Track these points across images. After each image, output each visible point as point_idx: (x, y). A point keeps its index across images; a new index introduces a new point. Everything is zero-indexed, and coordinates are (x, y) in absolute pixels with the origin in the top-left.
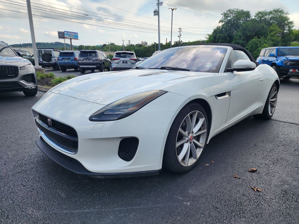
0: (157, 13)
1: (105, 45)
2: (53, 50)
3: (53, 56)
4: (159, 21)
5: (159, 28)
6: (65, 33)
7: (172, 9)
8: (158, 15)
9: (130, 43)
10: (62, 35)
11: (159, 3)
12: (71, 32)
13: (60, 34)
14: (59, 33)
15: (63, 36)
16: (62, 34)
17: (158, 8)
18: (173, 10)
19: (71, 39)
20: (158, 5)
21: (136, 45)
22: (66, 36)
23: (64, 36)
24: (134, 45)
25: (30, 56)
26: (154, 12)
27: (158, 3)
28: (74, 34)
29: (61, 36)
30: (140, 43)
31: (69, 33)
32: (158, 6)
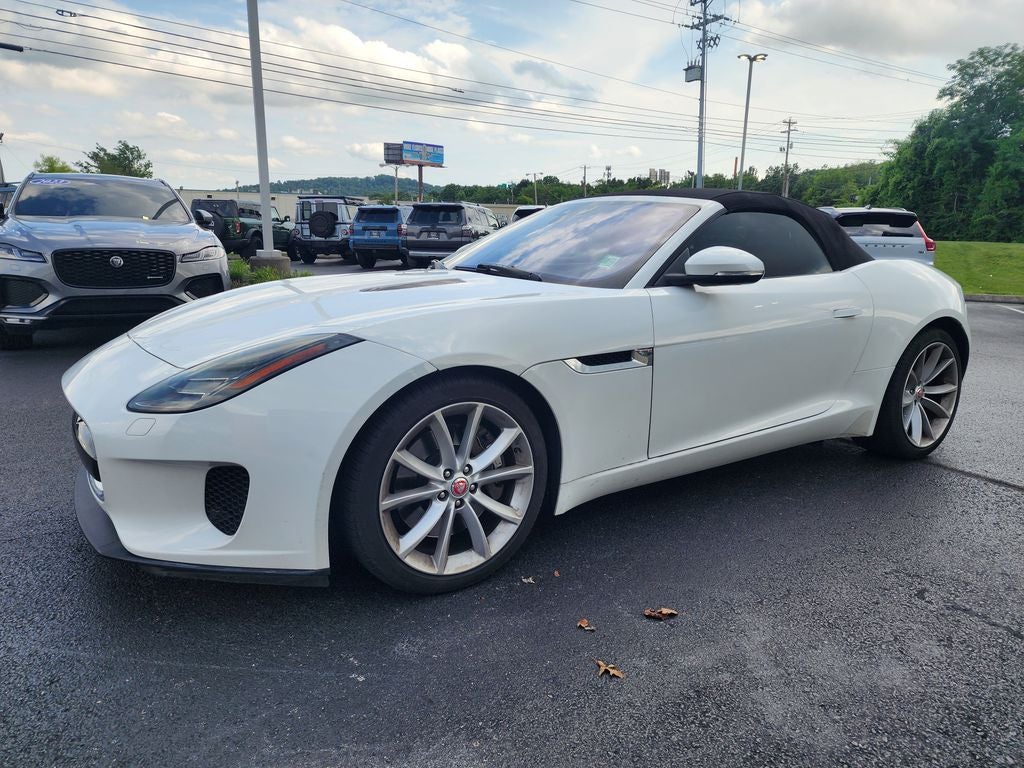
0: (696, 72)
1: (525, 183)
2: (342, 201)
3: (340, 220)
4: (702, 100)
5: (701, 124)
6: (406, 147)
7: (749, 57)
8: (702, 79)
9: (609, 175)
10: (394, 154)
11: (706, 40)
12: (422, 144)
13: (391, 152)
14: (388, 147)
15: (398, 158)
16: (396, 152)
17: (703, 55)
18: (752, 59)
19: (420, 166)
20: (704, 46)
21: (630, 180)
22: (406, 156)
23: (401, 155)
24: (621, 182)
25: (277, 220)
26: (686, 70)
27: (704, 40)
28: (430, 149)
29: (391, 158)
30: (645, 175)
31: (417, 148)
32: (703, 49)
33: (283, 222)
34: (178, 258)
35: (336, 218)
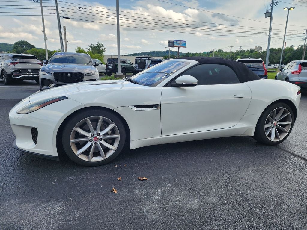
0: (269, 14)
1: (212, 52)
2: (148, 59)
3: (147, 64)
4: (271, 23)
5: (270, 31)
6: (175, 42)
7: (288, 8)
8: (271, 16)
9: (241, 49)
10: (171, 44)
11: (273, 3)
12: (180, 41)
13: (170, 43)
14: (170, 42)
15: (172, 45)
16: (172, 43)
17: (272, 8)
18: (289, 9)
19: (179, 47)
20: (272, 5)
21: (247, 50)
22: (175, 44)
23: (173, 44)
24: (244, 51)
25: (130, 64)
26: (265, 14)
27: (272, 3)
28: (182, 42)
29: (170, 45)
30: (253, 48)
31: (178, 42)
32: (272, 6)
33: (132, 65)
34: (84, 75)
35: (146, 63)
